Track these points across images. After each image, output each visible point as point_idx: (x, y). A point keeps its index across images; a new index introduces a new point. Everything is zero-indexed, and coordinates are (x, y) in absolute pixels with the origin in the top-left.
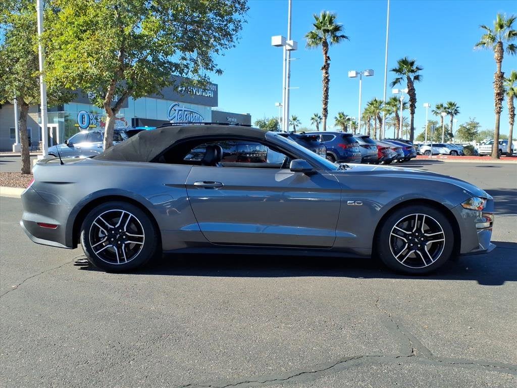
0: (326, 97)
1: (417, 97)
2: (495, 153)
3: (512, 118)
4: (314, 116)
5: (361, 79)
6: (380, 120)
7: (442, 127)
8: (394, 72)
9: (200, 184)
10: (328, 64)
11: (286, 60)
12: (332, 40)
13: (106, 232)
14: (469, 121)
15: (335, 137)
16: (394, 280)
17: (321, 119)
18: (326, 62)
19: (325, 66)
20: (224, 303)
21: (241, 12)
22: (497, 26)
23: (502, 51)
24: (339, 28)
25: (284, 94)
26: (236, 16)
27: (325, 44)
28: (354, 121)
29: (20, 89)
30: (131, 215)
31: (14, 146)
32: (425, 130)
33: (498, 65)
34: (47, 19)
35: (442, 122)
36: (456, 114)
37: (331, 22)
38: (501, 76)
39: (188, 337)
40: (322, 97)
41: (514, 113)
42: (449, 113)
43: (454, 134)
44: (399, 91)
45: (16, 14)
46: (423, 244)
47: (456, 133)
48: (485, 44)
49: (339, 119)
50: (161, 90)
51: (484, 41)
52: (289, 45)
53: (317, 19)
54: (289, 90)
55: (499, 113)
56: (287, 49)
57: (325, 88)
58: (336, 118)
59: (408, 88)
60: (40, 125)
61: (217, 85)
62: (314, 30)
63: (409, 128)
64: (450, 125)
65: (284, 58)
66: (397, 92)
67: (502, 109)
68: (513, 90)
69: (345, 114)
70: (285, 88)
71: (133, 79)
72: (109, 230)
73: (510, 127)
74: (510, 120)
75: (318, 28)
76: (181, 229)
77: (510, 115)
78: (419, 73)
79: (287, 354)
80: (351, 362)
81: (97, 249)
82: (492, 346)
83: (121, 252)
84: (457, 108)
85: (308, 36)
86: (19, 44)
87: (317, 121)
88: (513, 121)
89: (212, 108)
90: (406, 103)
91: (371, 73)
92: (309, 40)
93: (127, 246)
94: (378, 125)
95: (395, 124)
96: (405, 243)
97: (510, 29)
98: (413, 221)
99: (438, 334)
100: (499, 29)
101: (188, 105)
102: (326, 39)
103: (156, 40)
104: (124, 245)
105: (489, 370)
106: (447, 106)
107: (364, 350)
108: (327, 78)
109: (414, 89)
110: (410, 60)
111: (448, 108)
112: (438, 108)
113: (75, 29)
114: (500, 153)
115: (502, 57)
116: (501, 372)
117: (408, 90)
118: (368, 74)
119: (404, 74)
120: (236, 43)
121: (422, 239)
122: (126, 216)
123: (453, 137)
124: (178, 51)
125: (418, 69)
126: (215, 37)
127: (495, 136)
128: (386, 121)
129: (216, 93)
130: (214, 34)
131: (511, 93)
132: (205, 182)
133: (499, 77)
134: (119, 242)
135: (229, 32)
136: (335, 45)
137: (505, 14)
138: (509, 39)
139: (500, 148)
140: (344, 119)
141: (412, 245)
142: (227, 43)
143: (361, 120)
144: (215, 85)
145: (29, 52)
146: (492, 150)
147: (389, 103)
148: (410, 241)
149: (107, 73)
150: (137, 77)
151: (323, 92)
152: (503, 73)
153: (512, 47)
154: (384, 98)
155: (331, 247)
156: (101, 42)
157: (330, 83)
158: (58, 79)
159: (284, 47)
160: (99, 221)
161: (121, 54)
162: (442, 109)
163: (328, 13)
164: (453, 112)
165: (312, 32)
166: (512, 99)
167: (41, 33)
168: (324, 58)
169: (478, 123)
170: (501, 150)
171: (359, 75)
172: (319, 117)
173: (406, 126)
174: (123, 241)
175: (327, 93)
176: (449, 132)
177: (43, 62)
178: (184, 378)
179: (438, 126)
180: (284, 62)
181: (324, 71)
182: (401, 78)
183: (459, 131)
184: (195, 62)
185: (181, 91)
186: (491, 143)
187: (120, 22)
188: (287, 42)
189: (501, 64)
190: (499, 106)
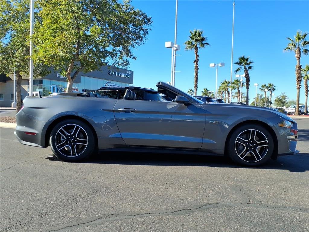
0: (197, 78)
1: (250, 79)
2: (297, 112)
3: (307, 92)
4: (189, 91)
5: (217, 68)
6: (229, 93)
7: (265, 98)
8: (237, 64)
9: (122, 110)
10: (198, 59)
11: (173, 55)
12: (200, 46)
13: (65, 137)
14: (281, 95)
15: (202, 99)
16: (238, 169)
17: (193, 92)
18: (197, 58)
19: (196, 60)
20: (135, 176)
21: (148, 24)
22: (297, 39)
23: (300, 52)
24: (204, 39)
25: (172, 75)
26: (145, 26)
27: (196, 48)
28: (213, 93)
29: (18, 67)
30: (80, 127)
31: (12, 104)
32: (255, 100)
33: (298, 61)
34: (36, 27)
35: (266, 95)
36: (273, 90)
37: (199, 35)
38: (300, 67)
39: (113, 192)
40: (194, 78)
41: (308, 89)
42: (269, 90)
43: (272, 103)
44: (240, 76)
45: (18, 25)
46: (255, 148)
47: (274, 102)
48: (290, 48)
49: (204, 92)
50: (101, 67)
51: (289, 47)
52: (175, 47)
53: (192, 33)
54: (175, 72)
55: (299, 88)
56: (174, 49)
57: (196, 73)
58: (202, 92)
59: (245, 73)
60: (29, 92)
61: (133, 72)
62: (190, 40)
63: (246, 99)
64: (270, 97)
65: (172, 54)
67: (301, 86)
68: (307, 76)
69: (208, 89)
70: (173, 72)
71: (84, 60)
72: (67, 136)
73: (306, 97)
74: (305, 93)
75: (192, 39)
76: (109, 136)
77: (305, 91)
78: (251, 65)
79: (173, 201)
80: (212, 205)
81: (59, 147)
82: (298, 200)
83: (73, 150)
84: (274, 87)
85: (186, 43)
86: (18, 41)
87: (191, 93)
88: (308, 94)
89: (130, 84)
90: (244, 83)
91: (223, 65)
92: (187, 45)
93: (77, 146)
94: (227, 96)
95: (237, 97)
96: (244, 147)
97: (305, 40)
98: (249, 134)
99: (265, 194)
100: (298, 40)
101: (115, 82)
102: (196, 45)
103: (98, 39)
104: (75, 145)
105: (297, 211)
106: (268, 86)
107: (220, 200)
108: (197, 67)
109: (249, 74)
110: (246, 57)
111: (269, 87)
112: (263, 87)
113: (52, 31)
114: (300, 113)
115: (300, 56)
116: (304, 212)
117: (245, 75)
118: (221, 66)
119: (242, 65)
120: (145, 42)
121: (255, 145)
122: (77, 128)
123: (272, 104)
124: (111, 46)
125: (251, 62)
126: (132, 38)
127: (297, 103)
128: (232, 94)
129: (132, 76)
130: (132, 37)
131: (306, 78)
132: (125, 109)
133: (299, 68)
134: (73, 144)
135: (141, 36)
136: (202, 48)
137: (301, 31)
138: (304, 46)
139: (300, 110)
140: (207, 92)
141: (248, 148)
142: (139, 42)
143: (217, 94)
144: (131, 71)
145: (24, 46)
146: (295, 111)
147: (233, 83)
148: (247, 146)
149: (69, 55)
150: (87, 59)
151: (195, 75)
152: (301, 65)
153: (306, 51)
154: (231, 80)
155: (200, 149)
156: (66, 38)
157: (199, 70)
158: (40, 59)
159: (172, 48)
160: (61, 131)
161: (78, 46)
162: (265, 88)
163: (198, 30)
164: (272, 89)
165: (188, 41)
166: (307, 81)
167: (32, 34)
168: (196, 56)
169: (286, 96)
170: (300, 111)
171: (216, 66)
172: (193, 91)
173: (244, 98)
174: (75, 143)
175: (197, 76)
176: (270, 101)
177: (32, 50)
178: (109, 211)
179: (262, 97)
180: (172, 57)
181: (195, 63)
182: (241, 68)
183: (275, 100)
184: (121, 52)
185: (112, 74)
186: (295, 107)
187: (78, 27)
188: (174, 45)
189: (299, 61)
190: (299, 84)
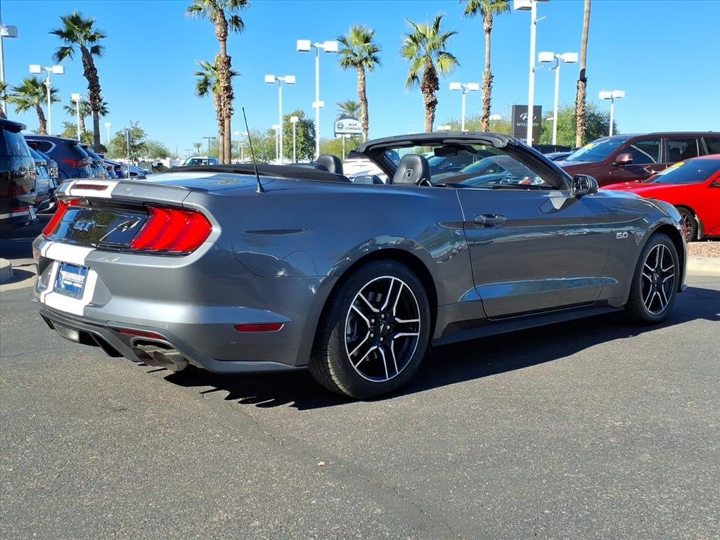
9: (480, 220)
23: (225, 24)
30: (403, 283)
33: (221, 45)
38: (228, 62)
44: (42, 69)
46: (660, 282)
48: (200, 9)
51: (200, 6)
55: (229, 116)
59: (85, 65)
66: (39, 72)
78: (100, 42)
91: (13, 33)
109: (95, 69)
110: (85, 18)
115: (226, 34)
118: (7, 34)
119: (75, 41)
125: (98, 35)
133: (225, 63)
152: (230, 58)
153: (235, 20)
155: (594, 301)
182: (70, 48)
183: (116, 142)
189: (225, 44)
190: (229, 106)
